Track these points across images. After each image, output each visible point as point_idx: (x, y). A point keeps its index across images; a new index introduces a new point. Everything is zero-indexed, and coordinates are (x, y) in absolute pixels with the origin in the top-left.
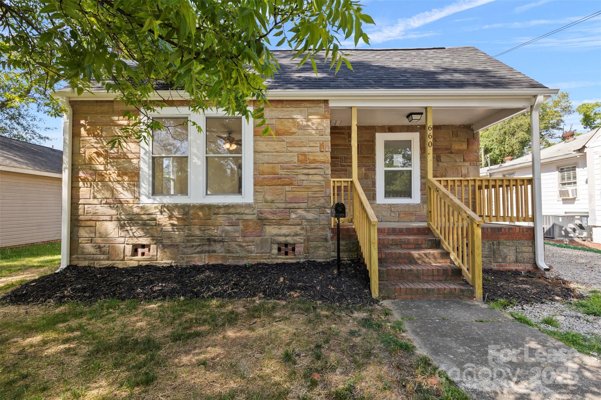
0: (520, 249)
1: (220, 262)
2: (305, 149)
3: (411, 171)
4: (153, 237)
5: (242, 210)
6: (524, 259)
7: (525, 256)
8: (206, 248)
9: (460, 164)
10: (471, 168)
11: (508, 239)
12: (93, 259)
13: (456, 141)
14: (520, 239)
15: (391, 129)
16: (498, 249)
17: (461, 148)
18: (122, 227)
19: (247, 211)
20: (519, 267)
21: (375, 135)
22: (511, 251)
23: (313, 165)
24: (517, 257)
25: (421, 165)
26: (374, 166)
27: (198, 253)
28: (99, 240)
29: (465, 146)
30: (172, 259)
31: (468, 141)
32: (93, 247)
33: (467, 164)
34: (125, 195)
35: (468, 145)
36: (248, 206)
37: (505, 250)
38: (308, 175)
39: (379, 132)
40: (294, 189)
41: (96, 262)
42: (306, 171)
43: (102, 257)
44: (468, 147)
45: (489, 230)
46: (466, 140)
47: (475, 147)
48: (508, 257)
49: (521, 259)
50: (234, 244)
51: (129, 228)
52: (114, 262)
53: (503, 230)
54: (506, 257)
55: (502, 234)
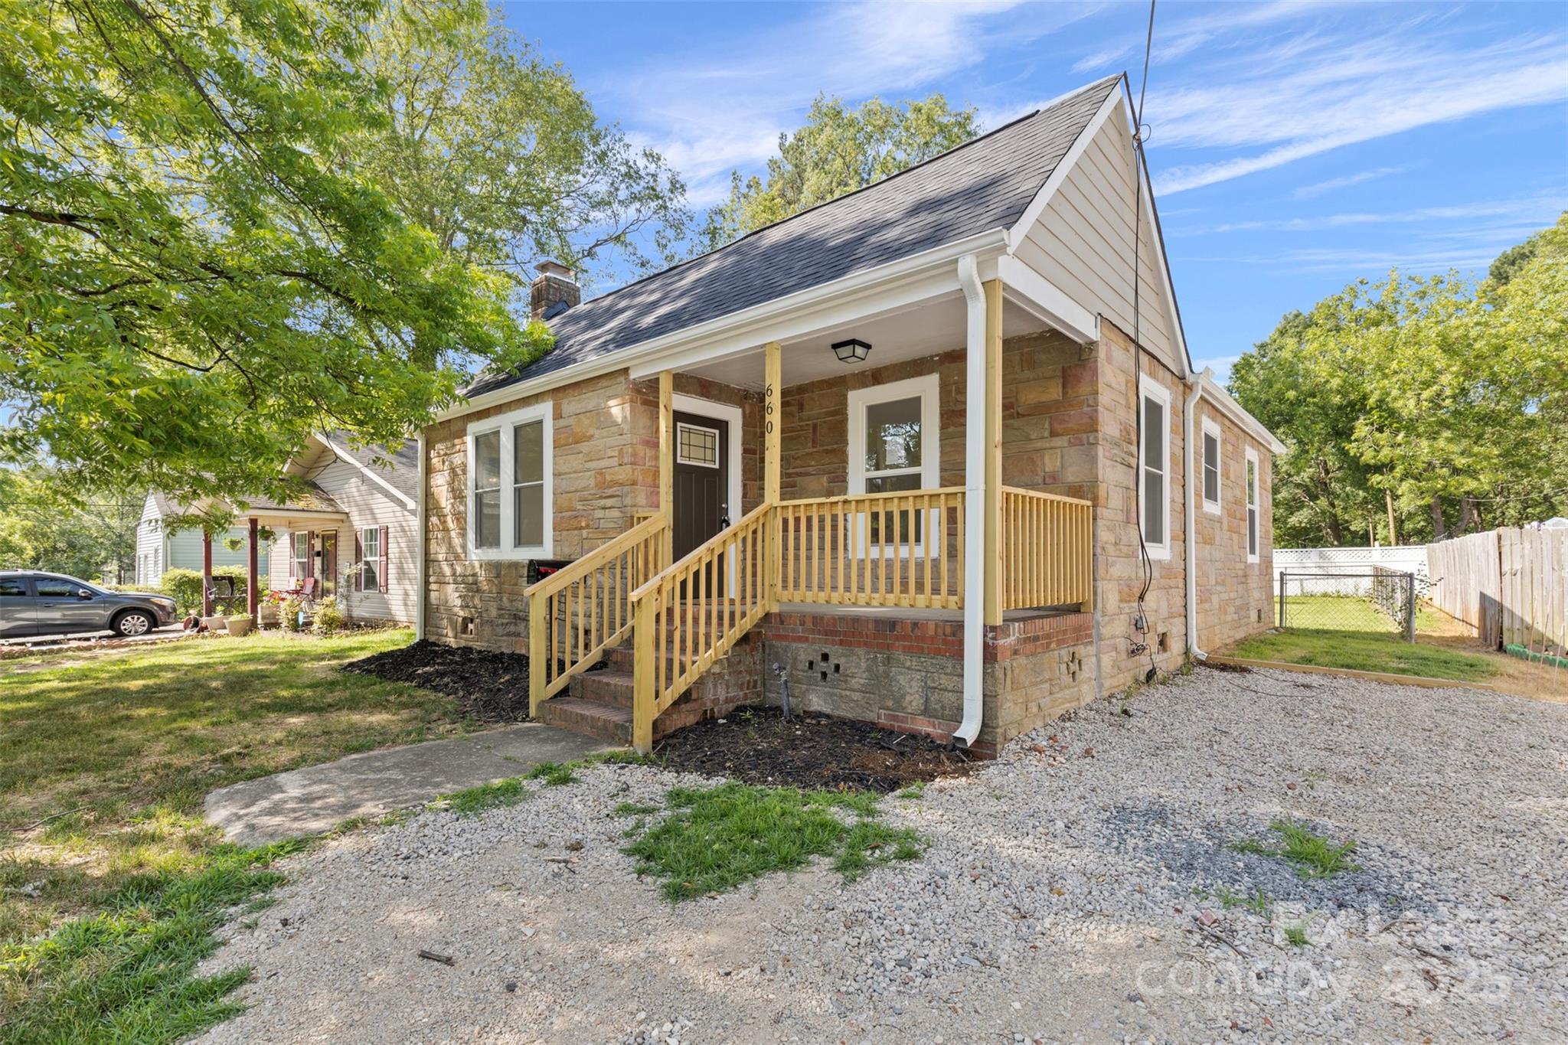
0: (933, 681)
2: (602, 464)
3: (919, 475)
4: (475, 609)
6: (943, 708)
7: (946, 701)
8: (513, 628)
9: (1039, 445)
10: (1073, 454)
11: (908, 650)
12: (438, 634)
13: (1028, 380)
14: (938, 652)
15: (877, 377)
16: (887, 674)
17: (1044, 398)
18: (456, 591)
20: (934, 727)
21: (845, 397)
22: (914, 684)
23: (610, 492)
24: (927, 701)
25: (941, 457)
26: (844, 469)
27: (508, 635)
28: (442, 609)
29: (1055, 392)
30: (487, 641)
31: (1064, 377)
32: (438, 617)
33: (1058, 442)
35: (1064, 387)
37: (902, 680)
38: (605, 508)
39: (854, 388)
40: (591, 536)
41: (440, 638)
42: (603, 502)
43: (444, 632)
44: (1065, 393)
45: (871, 626)
46: (1060, 374)
47: (1084, 389)
48: (908, 698)
49: (937, 707)
51: (460, 594)
53: (898, 628)
54: (903, 697)
55: (897, 638)
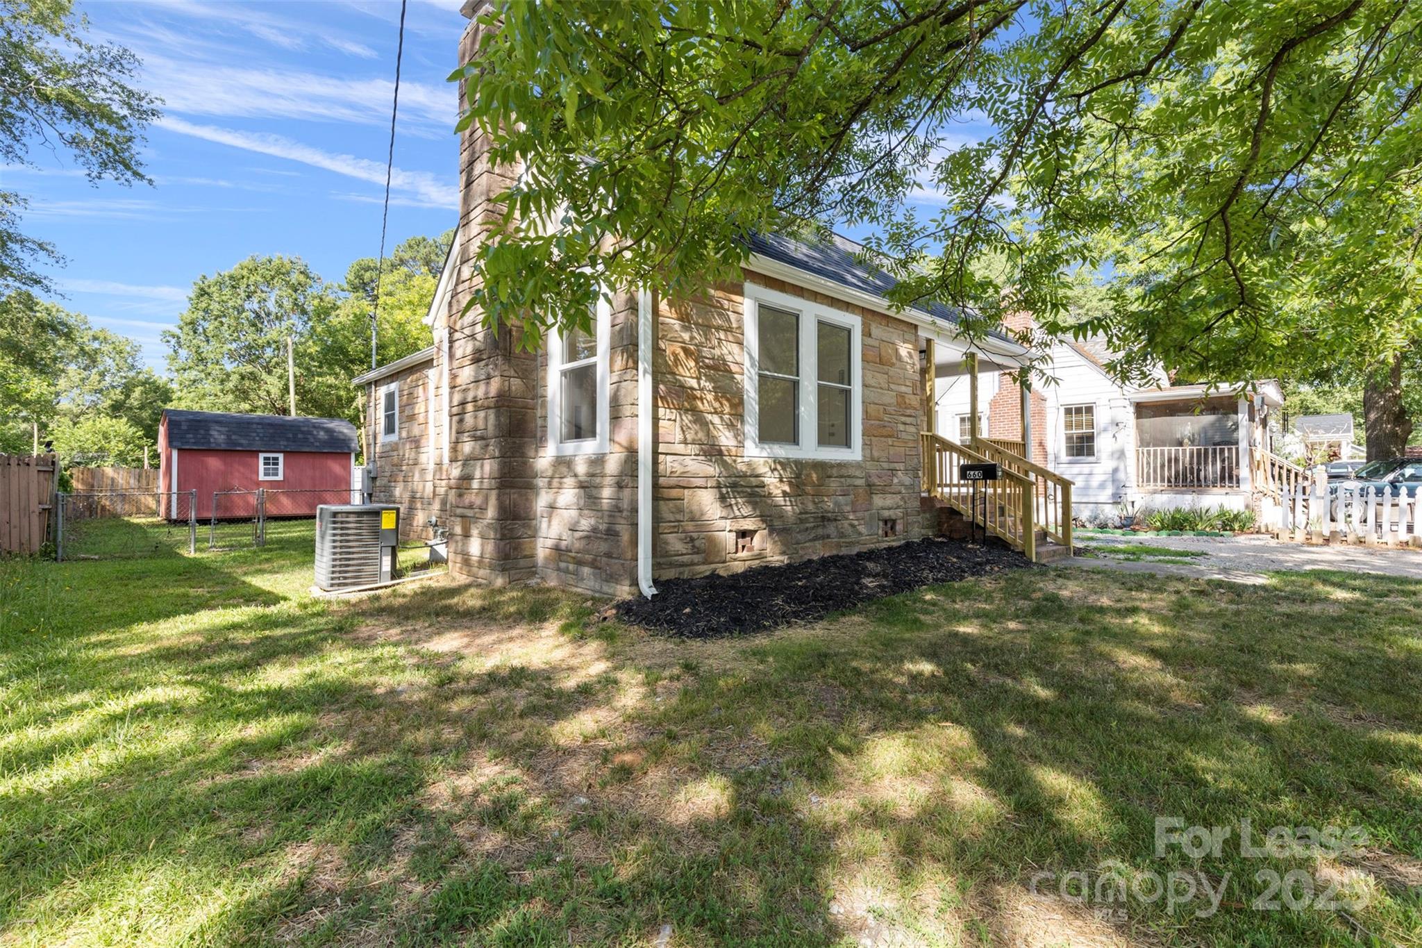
1: (835, 552)
4: (764, 518)
5: (851, 472)
8: (820, 531)
12: (683, 565)
18: (723, 498)
19: (858, 473)
23: (908, 412)
27: (813, 540)
28: (690, 526)
30: (783, 553)
32: (681, 540)
34: (726, 439)
36: (858, 465)
38: (905, 424)
40: (894, 443)
41: (687, 569)
43: (696, 558)
50: (846, 523)
51: (733, 501)
52: (713, 566)
